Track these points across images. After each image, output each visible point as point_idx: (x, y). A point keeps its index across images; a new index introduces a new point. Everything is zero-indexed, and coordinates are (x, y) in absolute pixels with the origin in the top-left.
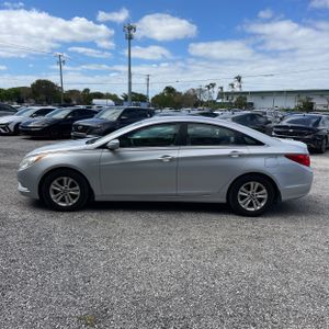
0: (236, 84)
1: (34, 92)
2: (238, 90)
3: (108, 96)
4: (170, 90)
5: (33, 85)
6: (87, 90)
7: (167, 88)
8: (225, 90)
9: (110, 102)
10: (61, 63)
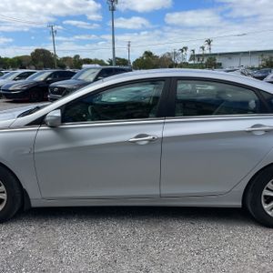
0: (207, 47)
1: (33, 60)
2: (208, 52)
3: (96, 62)
4: (148, 54)
5: (32, 54)
6: (77, 56)
7: (146, 52)
8: (196, 53)
10: (53, 33)
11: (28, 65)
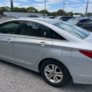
1: (58, 13)
3: (80, 14)
5: (58, 11)
6: (72, 12)
9: (80, 16)
10: (64, 4)
11: (56, 15)
